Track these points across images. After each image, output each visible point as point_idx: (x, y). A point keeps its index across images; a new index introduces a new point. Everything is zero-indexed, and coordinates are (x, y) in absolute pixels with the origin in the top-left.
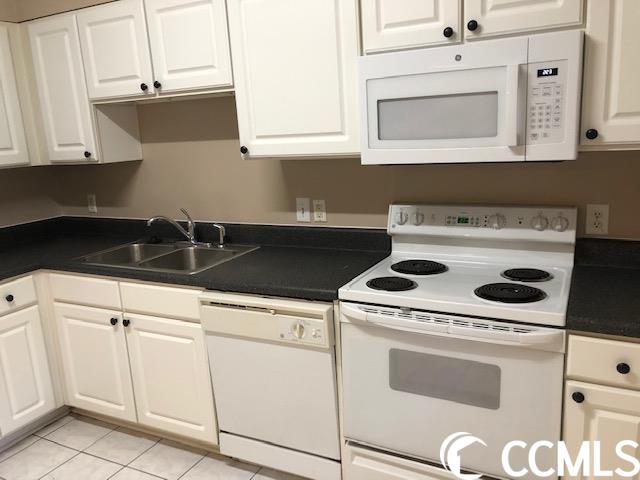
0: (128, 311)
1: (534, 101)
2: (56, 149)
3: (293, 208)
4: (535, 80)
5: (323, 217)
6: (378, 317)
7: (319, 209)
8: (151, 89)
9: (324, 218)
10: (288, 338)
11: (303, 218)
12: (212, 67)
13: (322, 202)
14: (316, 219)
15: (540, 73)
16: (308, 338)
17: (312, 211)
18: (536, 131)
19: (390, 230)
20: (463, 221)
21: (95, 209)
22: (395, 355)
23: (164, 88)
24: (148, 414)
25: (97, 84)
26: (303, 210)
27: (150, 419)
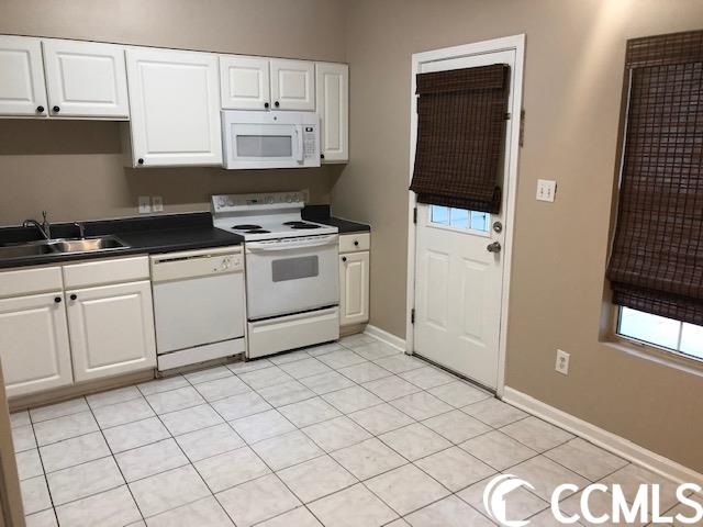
0: (67, 289)
3: (136, 205)
4: (305, 132)
7: (157, 203)
9: (161, 209)
10: (219, 270)
11: (145, 211)
12: (111, 102)
13: (160, 198)
14: (155, 210)
15: (307, 130)
16: (231, 267)
17: (151, 205)
19: (215, 211)
20: (254, 202)
22: (274, 263)
24: (88, 370)
26: (144, 205)
27: (89, 373)
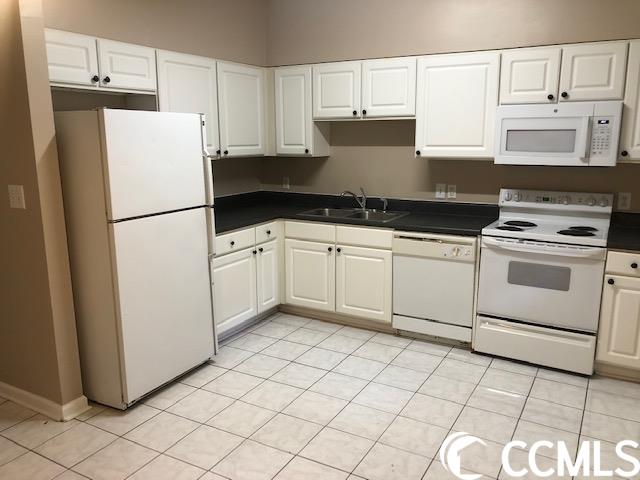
0: (339, 244)
1: (595, 136)
2: (283, 146)
3: (434, 190)
4: (596, 125)
5: (454, 195)
6: (505, 244)
7: (452, 190)
8: (359, 114)
9: (454, 197)
10: (449, 257)
11: (440, 196)
12: (402, 104)
13: (454, 187)
14: (449, 197)
15: (600, 122)
16: (461, 256)
17: (446, 192)
18: (595, 150)
19: (500, 204)
20: (546, 200)
21: (288, 187)
22: (512, 264)
23: (368, 114)
24: (344, 306)
25: (320, 109)
26: (441, 191)
27: (345, 308)
